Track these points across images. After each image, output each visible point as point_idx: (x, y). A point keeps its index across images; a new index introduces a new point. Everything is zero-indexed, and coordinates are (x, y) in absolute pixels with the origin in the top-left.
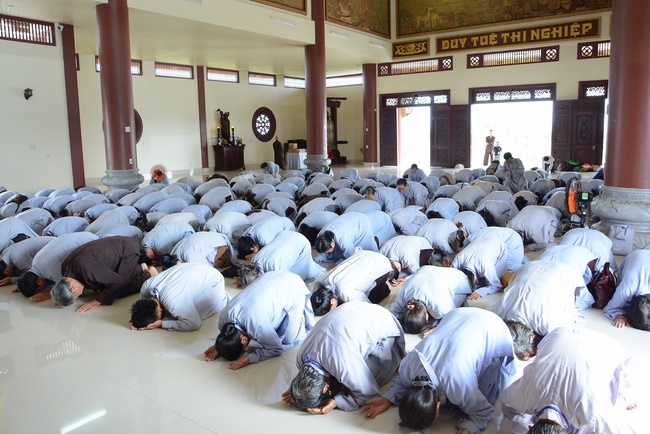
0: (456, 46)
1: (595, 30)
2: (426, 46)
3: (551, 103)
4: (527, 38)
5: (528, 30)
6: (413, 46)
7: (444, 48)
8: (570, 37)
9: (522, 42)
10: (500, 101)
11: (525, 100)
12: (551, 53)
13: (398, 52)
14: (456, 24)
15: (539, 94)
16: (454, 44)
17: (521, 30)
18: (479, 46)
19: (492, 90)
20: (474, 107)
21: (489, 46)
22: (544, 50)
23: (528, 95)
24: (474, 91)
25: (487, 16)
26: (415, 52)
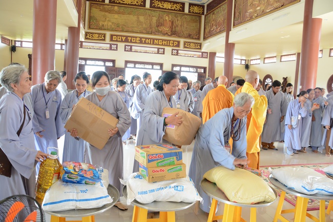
1: (178, 45)
2: (104, 36)
3: (161, 71)
4: (153, 42)
5: (154, 39)
6: (97, 35)
7: (114, 39)
8: (169, 46)
9: (150, 44)
10: (138, 68)
11: (149, 69)
12: (161, 51)
13: (88, 36)
14: (121, 29)
15: (155, 67)
16: (119, 39)
17: (151, 39)
18: (131, 42)
19: (135, 63)
20: (126, 69)
21: (136, 43)
22: (159, 49)
23: (150, 67)
24: (127, 62)
25: (136, 29)
26: (98, 38)
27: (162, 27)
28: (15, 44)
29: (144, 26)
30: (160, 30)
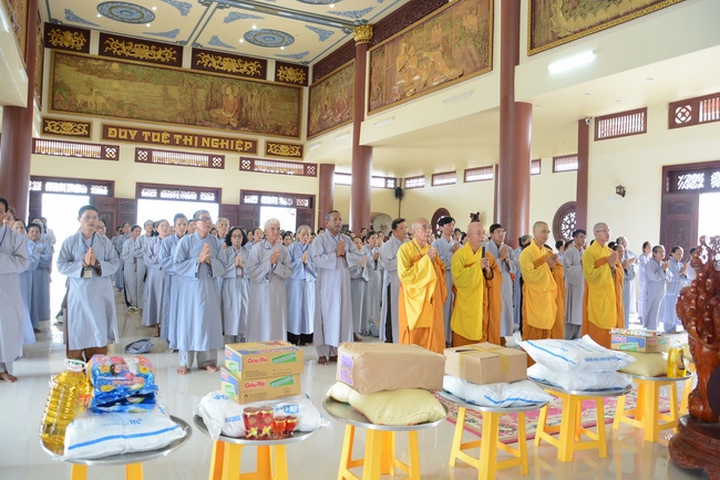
0: (125, 137)
1: (254, 150)
2: (88, 129)
3: (216, 206)
4: (199, 142)
5: (200, 137)
6: (71, 126)
7: (110, 136)
8: (235, 150)
9: (193, 146)
10: (166, 199)
11: (191, 200)
12: (217, 161)
13: (49, 128)
14: (126, 114)
15: (204, 196)
16: (123, 134)
17: (194, 135)
18: (150, 141)
19: (159, 187)
20: (140, 201)
21: (161, 143)
22: (211, 157)
23: (193, 196)
24: (140, 186)
25: (159, 114)
26: (73, 133)
27: (218, 111)
29: (179, 107)
30: (214, 116)
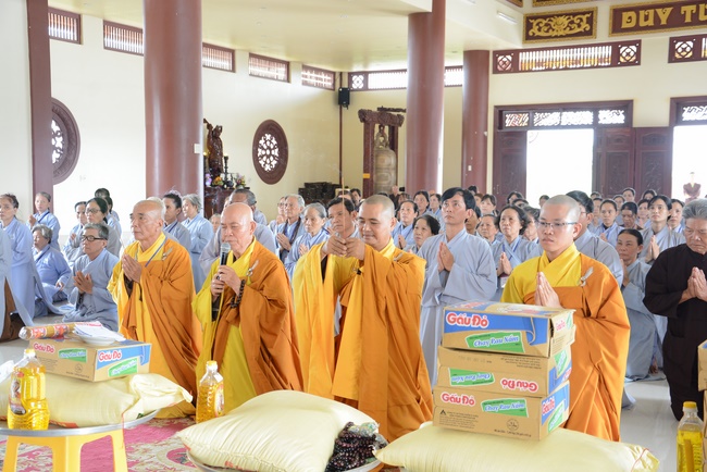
0: (650, 22)
2: (590, 21)
6: (564, 21)
7: (625, 25)
13: (534, 30)
16: (646, 18)
18: (696, 22)
24: (679, 103)
26: (568, 32)
28: (350, 82)
